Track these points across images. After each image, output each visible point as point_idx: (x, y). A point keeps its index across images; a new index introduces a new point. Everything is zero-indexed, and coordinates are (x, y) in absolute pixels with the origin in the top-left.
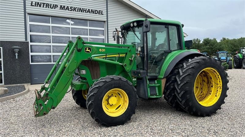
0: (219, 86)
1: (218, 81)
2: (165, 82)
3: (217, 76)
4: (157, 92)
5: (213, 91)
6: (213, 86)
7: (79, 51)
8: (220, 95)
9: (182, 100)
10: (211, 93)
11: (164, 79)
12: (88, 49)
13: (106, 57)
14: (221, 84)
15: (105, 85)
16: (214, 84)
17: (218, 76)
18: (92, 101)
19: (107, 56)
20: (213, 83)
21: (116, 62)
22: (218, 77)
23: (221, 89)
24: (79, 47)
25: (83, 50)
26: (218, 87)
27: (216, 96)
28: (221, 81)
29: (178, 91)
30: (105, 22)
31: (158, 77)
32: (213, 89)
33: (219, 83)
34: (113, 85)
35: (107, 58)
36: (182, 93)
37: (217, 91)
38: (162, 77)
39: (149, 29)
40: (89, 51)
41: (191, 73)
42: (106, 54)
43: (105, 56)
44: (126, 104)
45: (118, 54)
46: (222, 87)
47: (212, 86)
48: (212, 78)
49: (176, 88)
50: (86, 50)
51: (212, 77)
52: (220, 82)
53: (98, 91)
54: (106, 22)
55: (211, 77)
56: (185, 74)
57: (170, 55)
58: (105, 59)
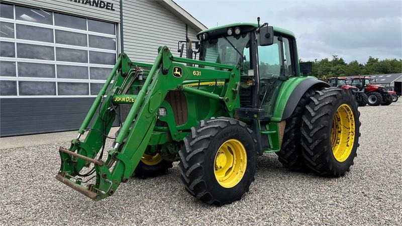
0: (350, 131)
1: (350, 123)
2: (285, 126)
3: (349, 117)
4: (271, 144)
5: (342, 139)
6: (342, 132)
7: (165, 72)
8: (353, 144)
9: (315, 154)
10: (338, 141)
11: (282, 123)
12: (178, 71)
13: (199, 86)
14: (354, 128)
15: (219, 134)
16: (342, 129)
17: (352, 116)
18: (202, 162)
19: (201, 84)
20: (342, 127)
21: (212, 94)
22: (351, 118)
23: (354, 136)
24: (165, 67)
25: (171, 72)
26: (350, 133)
27: (348, 146)
28: (354, 124)
29: (309, 141)
30: (117, 23)
31: (272, 120)
32: (341, 136)
33: (350, 127)
34: (229, 134)
35: (200, 88)
36: (316, 142)
37: (349, 138)
38: (280, 119)
39: (272, 40)
40: (179, 73)
41: (329, 111)
42: (200, 80)
43: (197, 84)
44: (241, 165)
45: (214, 81)
46: (354, 133)
47: (340, 132)
48: (341, 120)
49: (305, 135)
50: (175, 71)
51: (341, 118)
52: (352, 125)
53: (209, 145)
54: (119, 24)
55: (339, 118)
56: (320, 114)
57: (286, 84)
58: (198, 89)
